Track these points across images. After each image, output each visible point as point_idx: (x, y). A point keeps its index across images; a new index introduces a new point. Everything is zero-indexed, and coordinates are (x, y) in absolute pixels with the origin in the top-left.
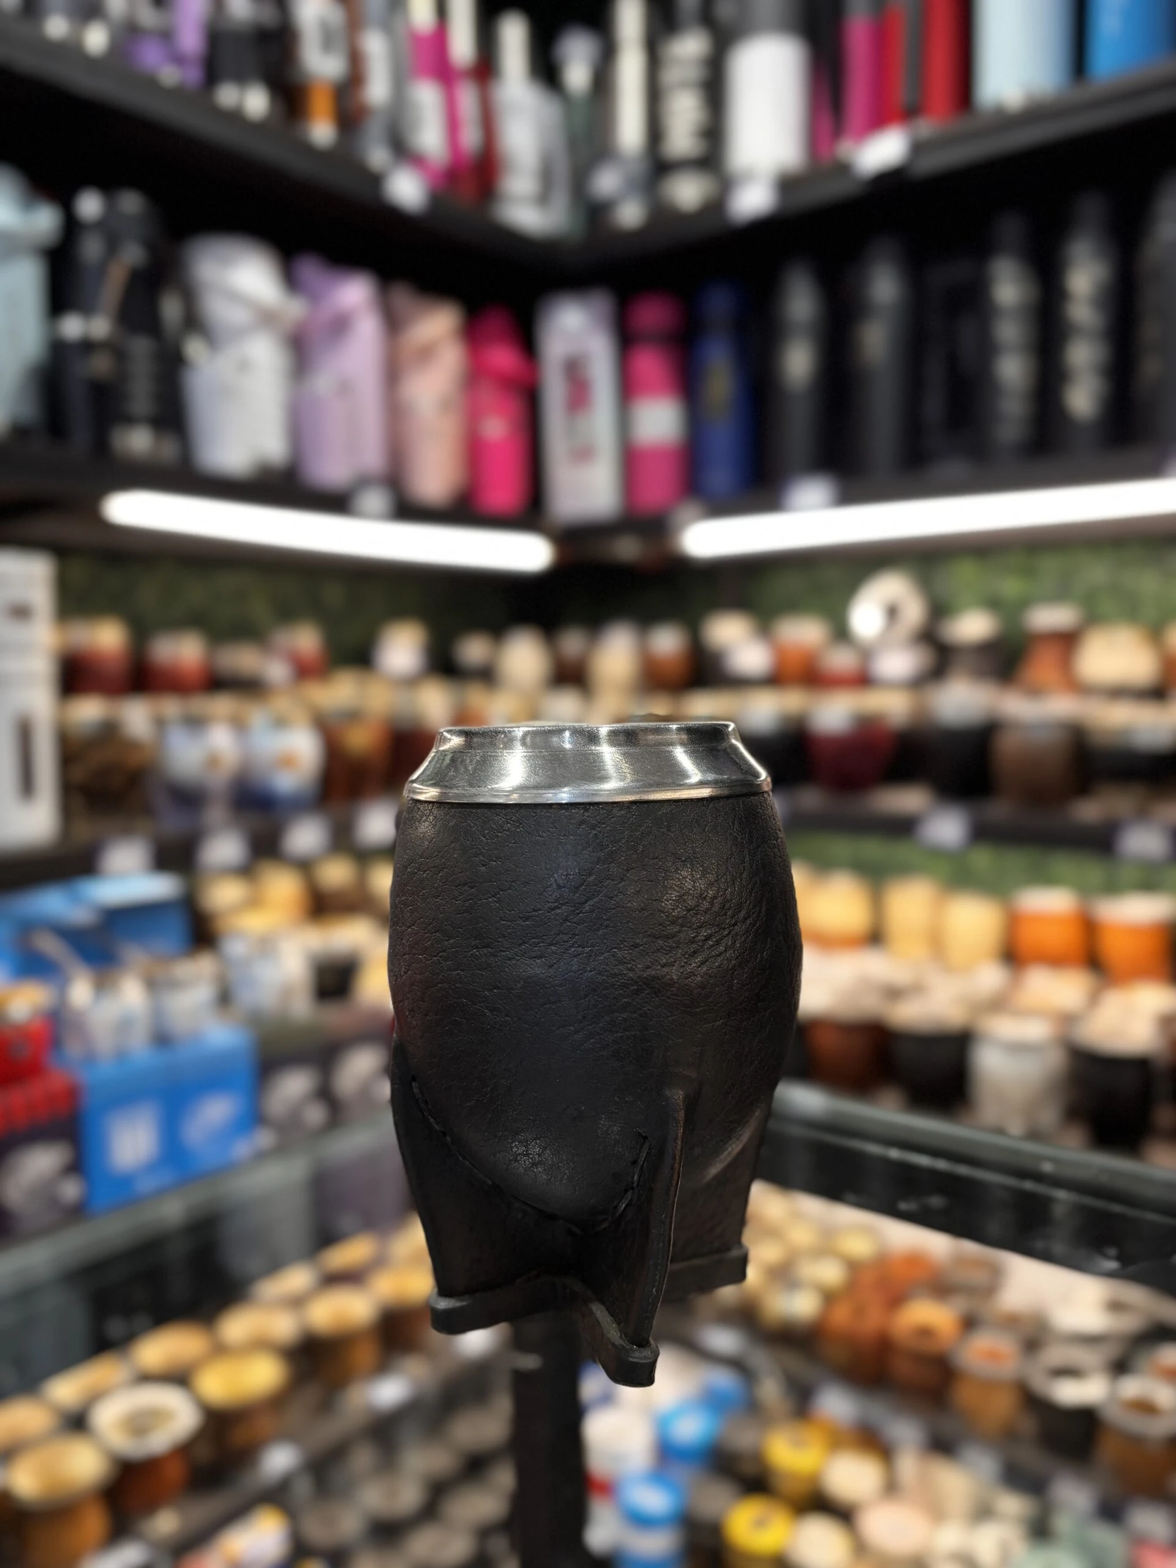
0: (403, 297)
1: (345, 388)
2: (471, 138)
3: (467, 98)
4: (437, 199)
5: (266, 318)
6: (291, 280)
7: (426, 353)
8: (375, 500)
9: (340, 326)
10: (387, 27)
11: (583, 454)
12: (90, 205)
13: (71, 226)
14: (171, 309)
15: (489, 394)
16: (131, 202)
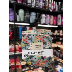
0: (51, 15)
1: (48, 20)
2: (54, 8)
3: (54, 6)
4: (52, 11)
5: (44, 17)
6: (46, 15)
7: (52, 18)
8: (49, 24)
9: (48, 17)
10: (51, 4)
11: (59, 22)
12: (37, 13)
13: (37, 14)
14: (40, 17)
15: (55, 20)
16: (39, 13)
